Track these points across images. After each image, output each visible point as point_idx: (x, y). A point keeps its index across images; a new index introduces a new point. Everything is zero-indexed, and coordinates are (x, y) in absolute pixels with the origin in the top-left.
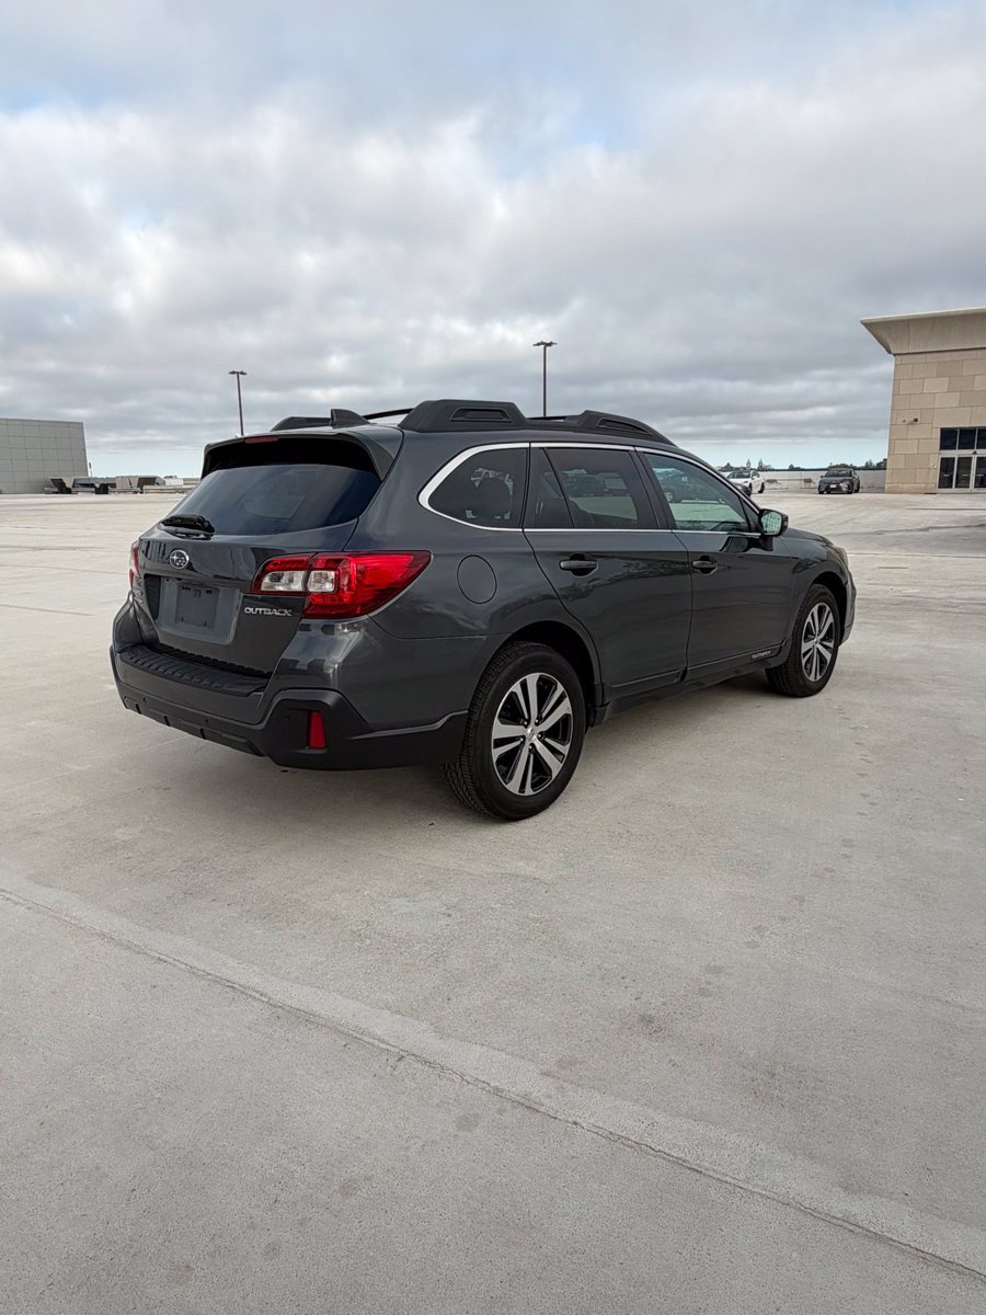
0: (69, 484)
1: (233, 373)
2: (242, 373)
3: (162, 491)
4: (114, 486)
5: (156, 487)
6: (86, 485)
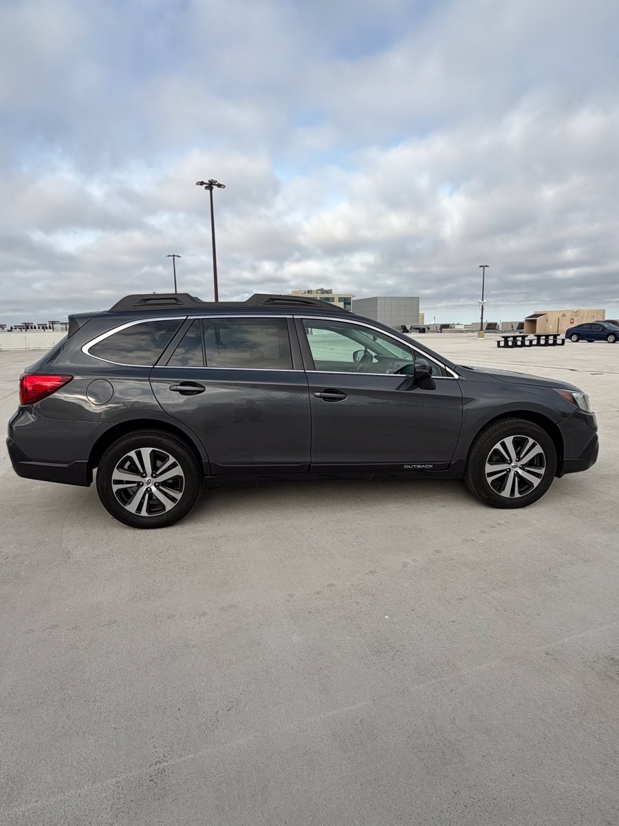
0: (408, 328)
1: (481, 266)
2: (486, 266)
3: (451, 332)
4: (429, 329)
5: (449, 329)
6: (417, 329)
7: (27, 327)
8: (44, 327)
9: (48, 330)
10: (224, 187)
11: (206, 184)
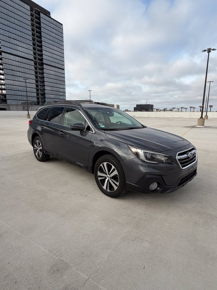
7: (165, 110)
8: (171, 110)
9: (170, 111)
10: (216, 50)
11: (207, 50)
